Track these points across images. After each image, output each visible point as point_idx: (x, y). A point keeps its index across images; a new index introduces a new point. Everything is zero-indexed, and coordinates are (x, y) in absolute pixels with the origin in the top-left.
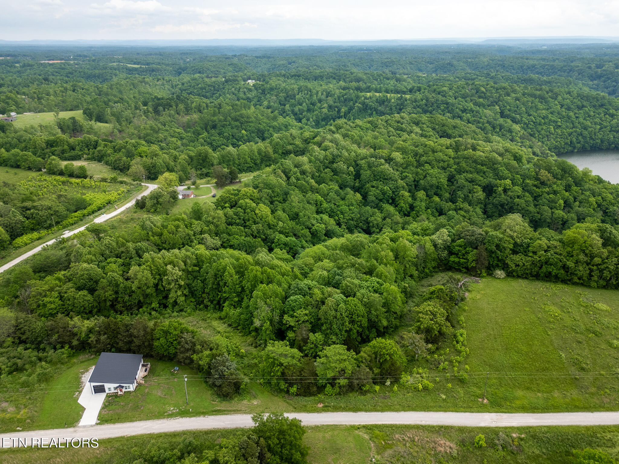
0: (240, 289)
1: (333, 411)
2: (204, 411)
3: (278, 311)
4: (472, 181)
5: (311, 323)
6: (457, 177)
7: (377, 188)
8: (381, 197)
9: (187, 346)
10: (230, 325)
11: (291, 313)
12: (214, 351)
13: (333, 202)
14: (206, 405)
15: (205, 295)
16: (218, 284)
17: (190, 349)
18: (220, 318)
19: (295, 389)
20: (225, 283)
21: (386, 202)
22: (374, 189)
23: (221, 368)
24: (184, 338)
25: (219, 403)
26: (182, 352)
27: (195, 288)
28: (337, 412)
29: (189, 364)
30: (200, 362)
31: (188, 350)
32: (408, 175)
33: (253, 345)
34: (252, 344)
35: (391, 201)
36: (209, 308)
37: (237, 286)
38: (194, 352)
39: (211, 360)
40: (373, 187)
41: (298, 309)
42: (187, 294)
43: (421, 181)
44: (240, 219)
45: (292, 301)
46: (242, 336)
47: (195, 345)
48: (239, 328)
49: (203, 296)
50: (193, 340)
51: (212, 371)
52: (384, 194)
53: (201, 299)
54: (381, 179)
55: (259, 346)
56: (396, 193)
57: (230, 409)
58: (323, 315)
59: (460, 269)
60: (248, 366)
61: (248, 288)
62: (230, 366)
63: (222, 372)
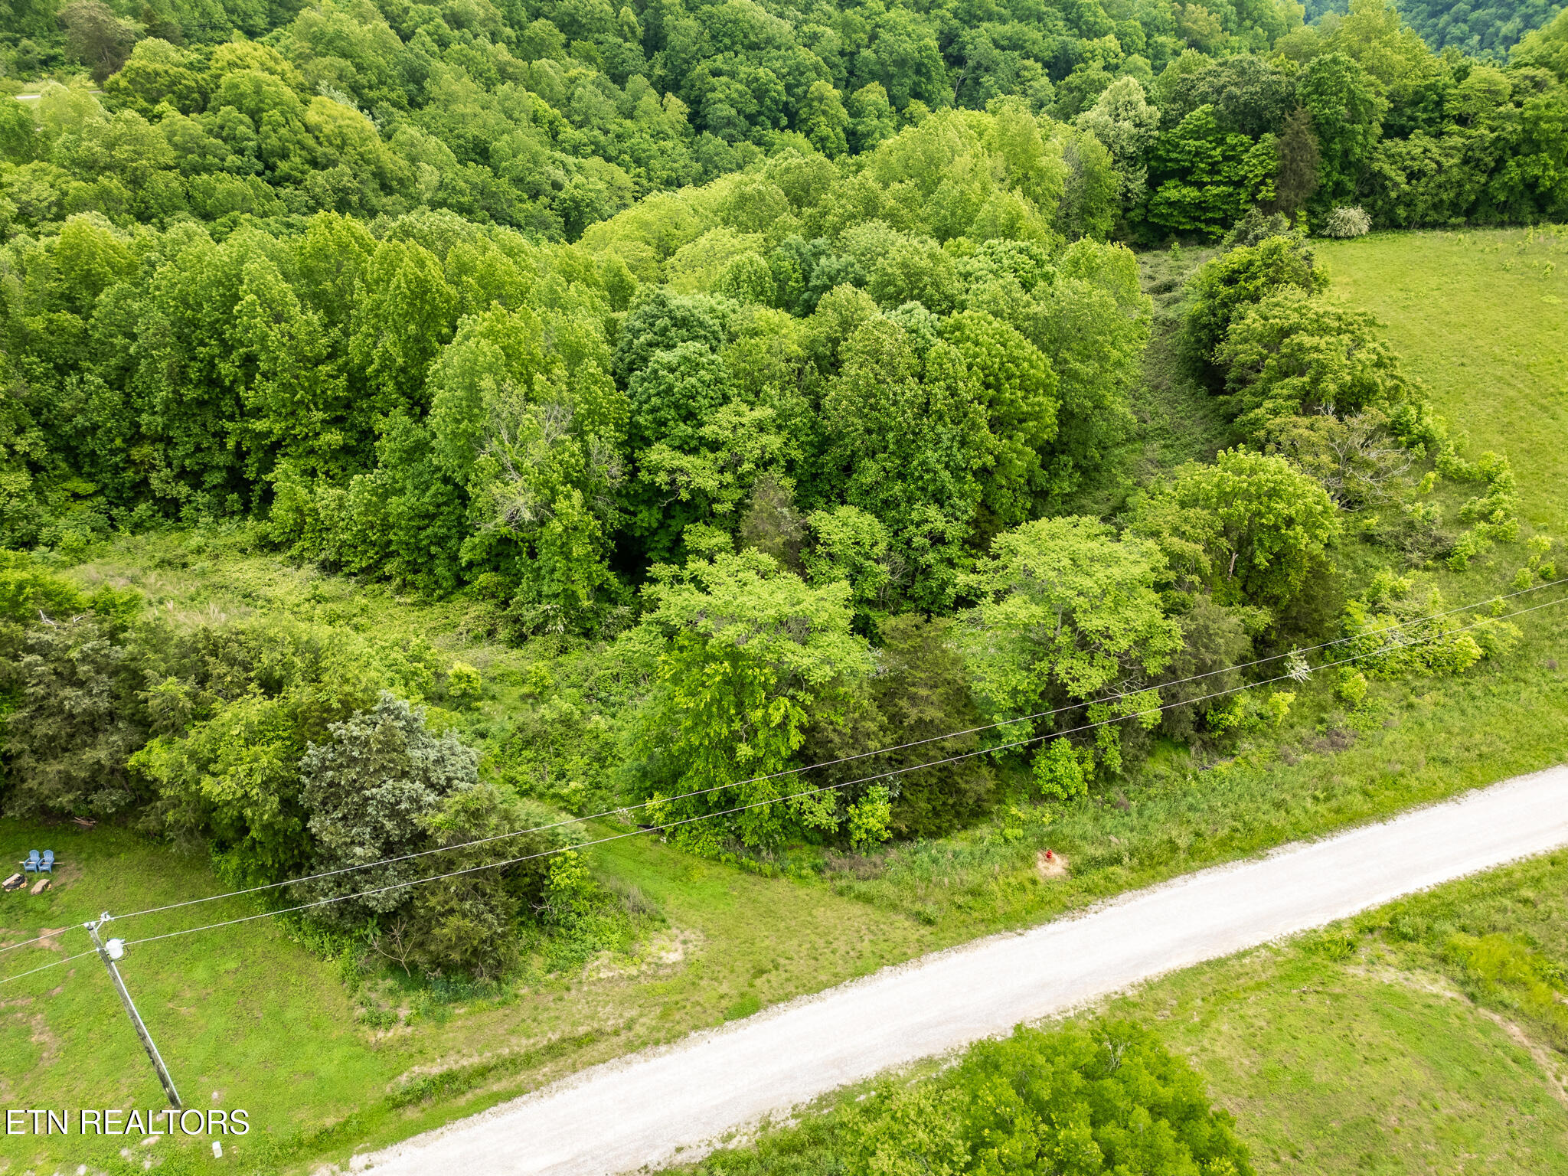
0: (342, 381)
1: (1142, 885)
2: (330, 1121)
3: (609, 431)
4: (1014, 45)
5: (790, 467)
6: (967, 34)
7: (733, 75)
8: (752, 107)
9: (74, 700)
10: (331, 568)
11: (684, 429)
12: (299, 694)
13: (595, 121)
14: (328, 1068)
15: (146, 449)
16: (211, 381)
17: (112, 716)
18: (267, 546)
19: (883, 809)
20: (249, 361)
21: (768, 123)
22: (724, 79)
23: (385, 789)
24: (43, 649)
25: (428, 1028)
26: (47, 750)
27: (80, 420)
28: (1166, 878)
29: (125, 814)
30: (208, 784)
31: (92, 726)
32: (821, 29)
33: (503, 634)
34: (491, 633)
35: (784, 121)
36: (186, 511)
37: (324, 369)
38: (145, 726)
39: (291, 757)
40: (716, 73)
41: (714, 407)
42: (40, 454)
43: (866, 53)
44: (241, 152)
45: (672, 370)
46: (424, 604)
47: (138, 680)
48: (388, 568)
49: (136, 454)
50: (120, 653)
51: (314, 824)
52: (760, 94)
53: (129, 475)
54: (738, 47)
55: (538, 629)
56: (799, 91)
57: (521, 1045)
58: (860, 413)
59: (1198, 231)
60: (528, 743)
61: (387, 361)
62: (440, 761)
63: (394, 813)
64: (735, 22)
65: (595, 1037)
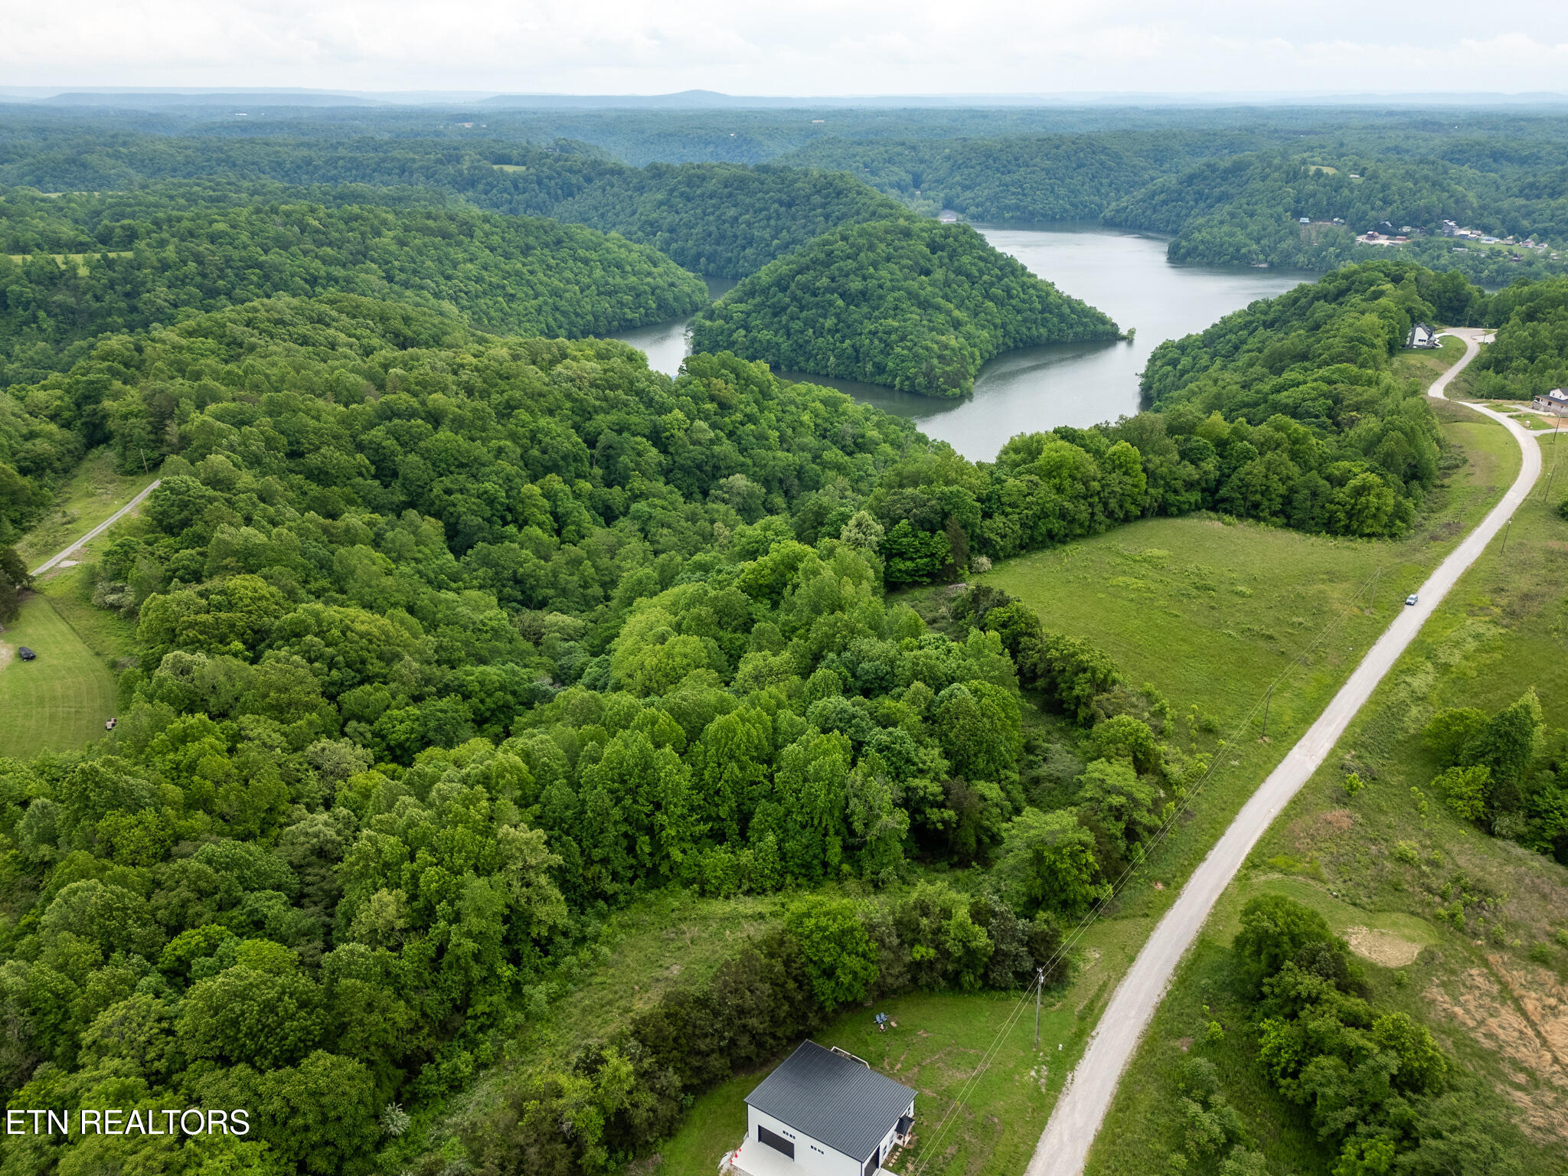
2: (1073, 1030)
14: (1055, 1020)
21: (499, 522)
25: (1064, 1000)
40: (449, 492)
64: (446, 451)
65: (1105, 984)
